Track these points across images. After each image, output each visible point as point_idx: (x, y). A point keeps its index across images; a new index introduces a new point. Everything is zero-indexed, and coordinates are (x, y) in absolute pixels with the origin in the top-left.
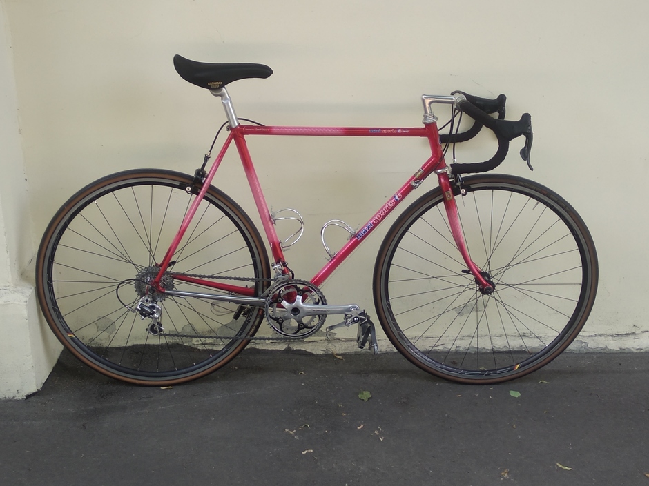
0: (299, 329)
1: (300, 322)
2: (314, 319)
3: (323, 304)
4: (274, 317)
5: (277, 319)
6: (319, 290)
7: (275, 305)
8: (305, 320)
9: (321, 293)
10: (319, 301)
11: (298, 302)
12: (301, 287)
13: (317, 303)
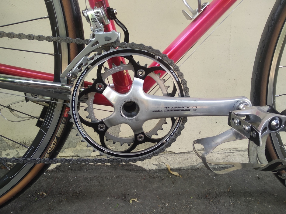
0: (136, 142)
1: (138, 130)
2: (164, 126)
3: (182, 96)
4: (89, 120)
5: (95, 125)
6: (177, 69)
7: (91, 96)
8: (148, 127)
9: (181, 75)
10: (175, 90)
11: (136, 90)
12: (143, 61)
13: (172, 95)
